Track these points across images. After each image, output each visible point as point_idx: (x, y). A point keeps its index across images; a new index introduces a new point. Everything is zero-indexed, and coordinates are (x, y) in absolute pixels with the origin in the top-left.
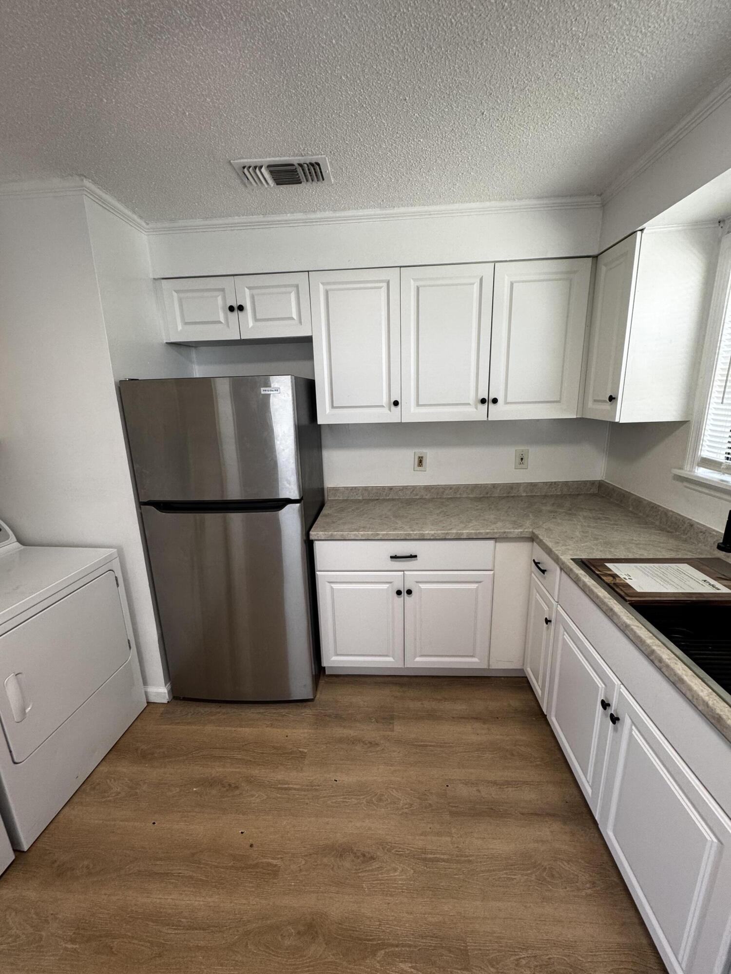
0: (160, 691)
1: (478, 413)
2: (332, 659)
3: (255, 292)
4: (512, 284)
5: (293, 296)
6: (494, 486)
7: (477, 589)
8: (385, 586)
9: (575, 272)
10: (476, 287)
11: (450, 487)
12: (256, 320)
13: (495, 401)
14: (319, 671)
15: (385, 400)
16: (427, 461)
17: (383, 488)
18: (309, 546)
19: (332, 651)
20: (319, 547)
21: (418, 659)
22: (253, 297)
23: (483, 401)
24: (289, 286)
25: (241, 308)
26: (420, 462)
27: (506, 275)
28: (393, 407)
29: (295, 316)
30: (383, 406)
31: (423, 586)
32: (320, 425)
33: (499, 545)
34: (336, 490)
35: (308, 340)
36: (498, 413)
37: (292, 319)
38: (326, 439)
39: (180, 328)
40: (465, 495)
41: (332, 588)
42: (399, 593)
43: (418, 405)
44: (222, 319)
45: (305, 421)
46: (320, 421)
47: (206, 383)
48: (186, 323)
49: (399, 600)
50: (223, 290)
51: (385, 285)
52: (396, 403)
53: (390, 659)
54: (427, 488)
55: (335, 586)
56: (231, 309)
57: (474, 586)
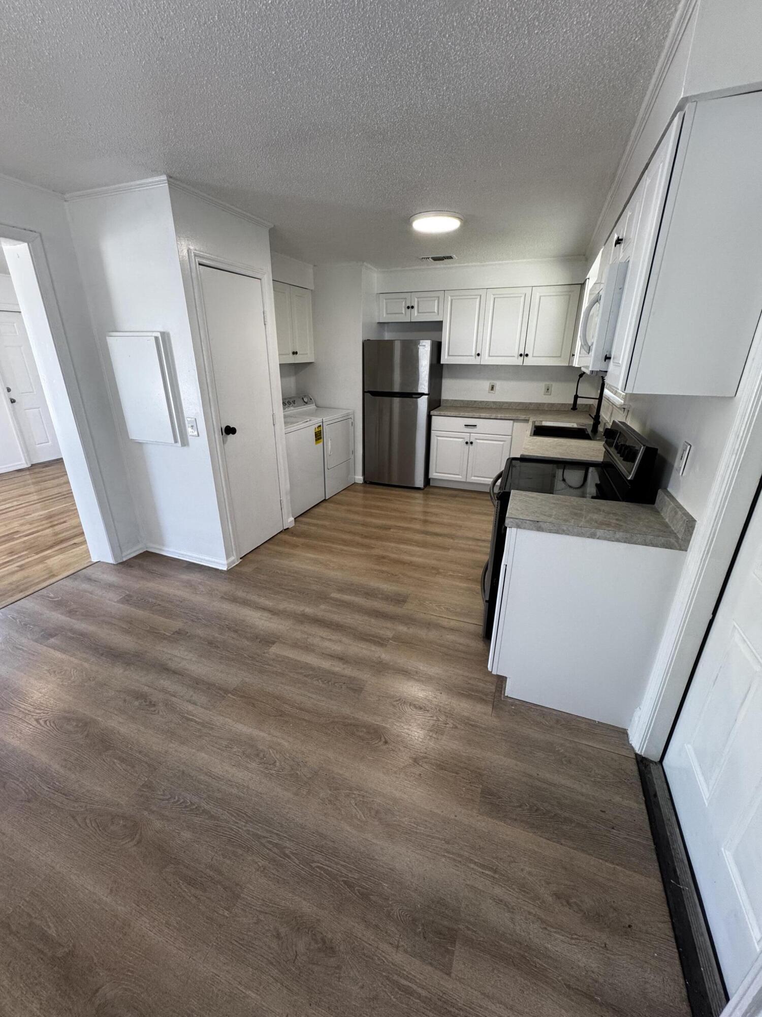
0: (359, 478)
1: (519, 361)
2: (433, 474)
3: (419, 299)
4: (540, 297)
5: (436, 301)
6: (531, 404)
7: (503, 445)
8: (461, 440)
9: (573, 291)
10: (522, 299)
11: (507, 403)
12: (418, 312)
13: (527, 355)
14: (427, 480)
15: (473, 353)
16: (497, 388)
17: (472, 401)
18: (429, 418)
19: (434, 471)
20: (434, 418)
21: (473, 478)
22: (418, 302)
23: (521, 355)
24: (434, 297)
25: (412, 307)
26: (492, 388)
27: (537, 293)
28: (477, 357)
29: (436, 311)
30: (472, 356)
31: (478, 441)
32: (443, 364)
33: (515, 424)
34: (447, 401)
35: (441, 322)
36: (529, 362)
37: (434, 312)
38: (445, 372)
39: (385, 316)
40: (514, 408)
41: (437, 440)
42: (467, 443)
43: (489, 356)
44: (404, 312)
45: (435, 362)
46: (442, 362)
47: (391, 342)
48: (388, 314)
49: (467, 447)
50: (405, 298)
51: (479, 297)
52: (478, 355)
53: (460, 477)
54: (494, 402)
55: (439, 438)
56: (408, 308)
57: (502, 443)
